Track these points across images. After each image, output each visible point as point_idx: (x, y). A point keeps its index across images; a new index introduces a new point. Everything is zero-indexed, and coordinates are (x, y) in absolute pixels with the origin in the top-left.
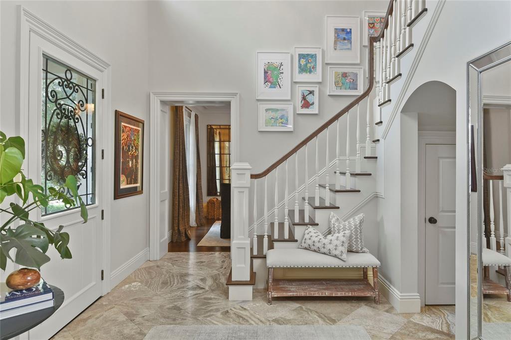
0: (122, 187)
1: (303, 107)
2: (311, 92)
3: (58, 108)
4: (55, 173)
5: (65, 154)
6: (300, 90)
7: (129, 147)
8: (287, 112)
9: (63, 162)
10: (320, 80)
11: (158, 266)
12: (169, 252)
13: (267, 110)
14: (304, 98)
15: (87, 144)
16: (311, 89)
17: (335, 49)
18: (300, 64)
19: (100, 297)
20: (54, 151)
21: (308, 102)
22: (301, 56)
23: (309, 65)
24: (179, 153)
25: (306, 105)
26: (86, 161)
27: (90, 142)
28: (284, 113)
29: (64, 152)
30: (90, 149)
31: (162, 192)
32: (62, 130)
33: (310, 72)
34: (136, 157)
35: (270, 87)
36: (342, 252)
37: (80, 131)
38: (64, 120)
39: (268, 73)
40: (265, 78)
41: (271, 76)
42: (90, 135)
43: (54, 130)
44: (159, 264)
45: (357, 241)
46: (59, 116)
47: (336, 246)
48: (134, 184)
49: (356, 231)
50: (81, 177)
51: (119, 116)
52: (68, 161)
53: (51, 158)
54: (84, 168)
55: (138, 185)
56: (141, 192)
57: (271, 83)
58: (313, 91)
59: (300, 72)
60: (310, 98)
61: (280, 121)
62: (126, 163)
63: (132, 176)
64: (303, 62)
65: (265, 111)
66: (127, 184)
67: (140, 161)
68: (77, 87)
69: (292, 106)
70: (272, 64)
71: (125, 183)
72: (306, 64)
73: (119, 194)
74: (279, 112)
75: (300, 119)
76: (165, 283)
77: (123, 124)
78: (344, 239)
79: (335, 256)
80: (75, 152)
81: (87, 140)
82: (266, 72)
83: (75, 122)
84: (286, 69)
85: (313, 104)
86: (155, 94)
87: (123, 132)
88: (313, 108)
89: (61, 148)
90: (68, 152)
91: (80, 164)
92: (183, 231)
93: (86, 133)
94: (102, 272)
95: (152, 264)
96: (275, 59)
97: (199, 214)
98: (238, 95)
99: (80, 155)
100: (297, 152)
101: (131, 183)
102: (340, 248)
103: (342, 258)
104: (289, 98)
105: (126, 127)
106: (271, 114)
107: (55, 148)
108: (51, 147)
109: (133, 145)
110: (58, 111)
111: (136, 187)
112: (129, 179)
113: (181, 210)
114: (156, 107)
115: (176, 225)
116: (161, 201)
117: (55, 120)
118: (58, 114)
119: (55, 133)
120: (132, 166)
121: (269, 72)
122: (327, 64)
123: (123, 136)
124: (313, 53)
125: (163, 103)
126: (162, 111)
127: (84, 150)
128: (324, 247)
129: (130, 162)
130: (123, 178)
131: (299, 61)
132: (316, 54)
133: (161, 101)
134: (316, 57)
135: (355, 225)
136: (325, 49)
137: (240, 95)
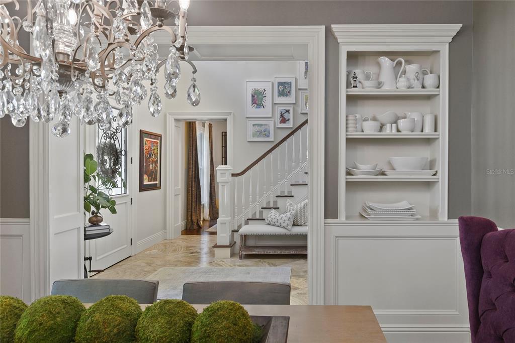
0: (145, 183)
1: (281, 122)
2: (288, 111)
3: (105, 133)
4: (103, 173)
5: (108, 161)
6: (279, 110)
7: (150, 154)
8: (269, 127)
9: (107, 166)
10: (294, 102)
11: (172, 243)
12: (182, 235)
13: (254, 125)
14: (282, 116)
15: (121, 154)
16: (287, 109)
17: (306, 78)
18: (279, 90)
19: (130, 256)
20: (102, 159)
21: (285, 119)
22: (280, 84)
23: (286, 90)
24: (192, 158)
25: (284, 120)
26: (121, 165)
27: (123, 153)
28: (267, 127)
29: (108, 160)
30: (123, 158)
31: (175, 188)
32: (106, 146)
33: (287, 96)
34: (155, 162)
35: (256, 108)
36: (288, 224)
37: (117, 146)
38: (108, 140)
39: (254, 97)
40: (252, 101)
41: (257, 99)
42: (123, 148)
43: (103, 146)
44: (172, 241)
45: (301, 218)
46: (105, 138)
47: (285, 220)
48: (154, 181)
49: (301, 211)
50: (118, 176)
51: (142, 134)
52: (110, 166)
53: (101, 163)
54: (120, 170)
55: (157, 182)
56: (160, 188)
57: (257, 105)
58: (289, 110)
59: (278, 96)
60: (286, 116)
61: (264, 133)
62: (148, 166)
63: (153, 175)
64: (281, 88)
65: (252, 126)
66: (149, 181)
67: (158, 165)
68: (115, 118)
69: (273, 122)
70: (258, 90)
71: (147, 180)
72: (284, 90)
73: (143, 188)
74: (263, 126)
75: (279, 131)
76: (174, 251)
77: (145, 139)
78: (290, 216)
79: (284, 227)
80: (114, 159)
81: (121, 151)
82: (253, 96)
83: (114, 141)
84: (268, 94)
85: (289, 120)
86: (170, 114)
87: (146, 144)
88: (289, 123)
89: (106, 157)
90: (110, 159)
91: (117, 167)
92: (195, 221)
93: (120, 148)
94: (131, 239)
95: (167, 241)
96: (260, 87)
97: (212, 209)
98: (232, 114)
99: (117, 162)
100: (266, 157)
101: (151, 181)
102: (287, 222)
103: (287, 228)
104: (270, 116)
105: (147, 141)
106: (257, 128)
107: (103, 157)
108: (101, 157)
109: (153, 153)
110: (105, 135)
111: (157, 184)
112: (150, 178)
113: (194, 204)
114: (171, 124)
115: (189, 216)
116: (176, 195)
117: (103, 140)
118: (105, 136)
119: (103, 149)
120: (152, 169)
121: (256, 96)
122: (299, 89)
123: (146, 147)
124: (289, 81)
125: (177, 120)
126: (176, 126)
127: (119, 158)
128: (277, 222)
129: (151, 166)
130: (145, 177)
131: (278, 87)
132: (291, 82)
133: (175, 119)
134: (291, 84)
135: (301, 208)
136: (298, 78)
137: (234, 115)
